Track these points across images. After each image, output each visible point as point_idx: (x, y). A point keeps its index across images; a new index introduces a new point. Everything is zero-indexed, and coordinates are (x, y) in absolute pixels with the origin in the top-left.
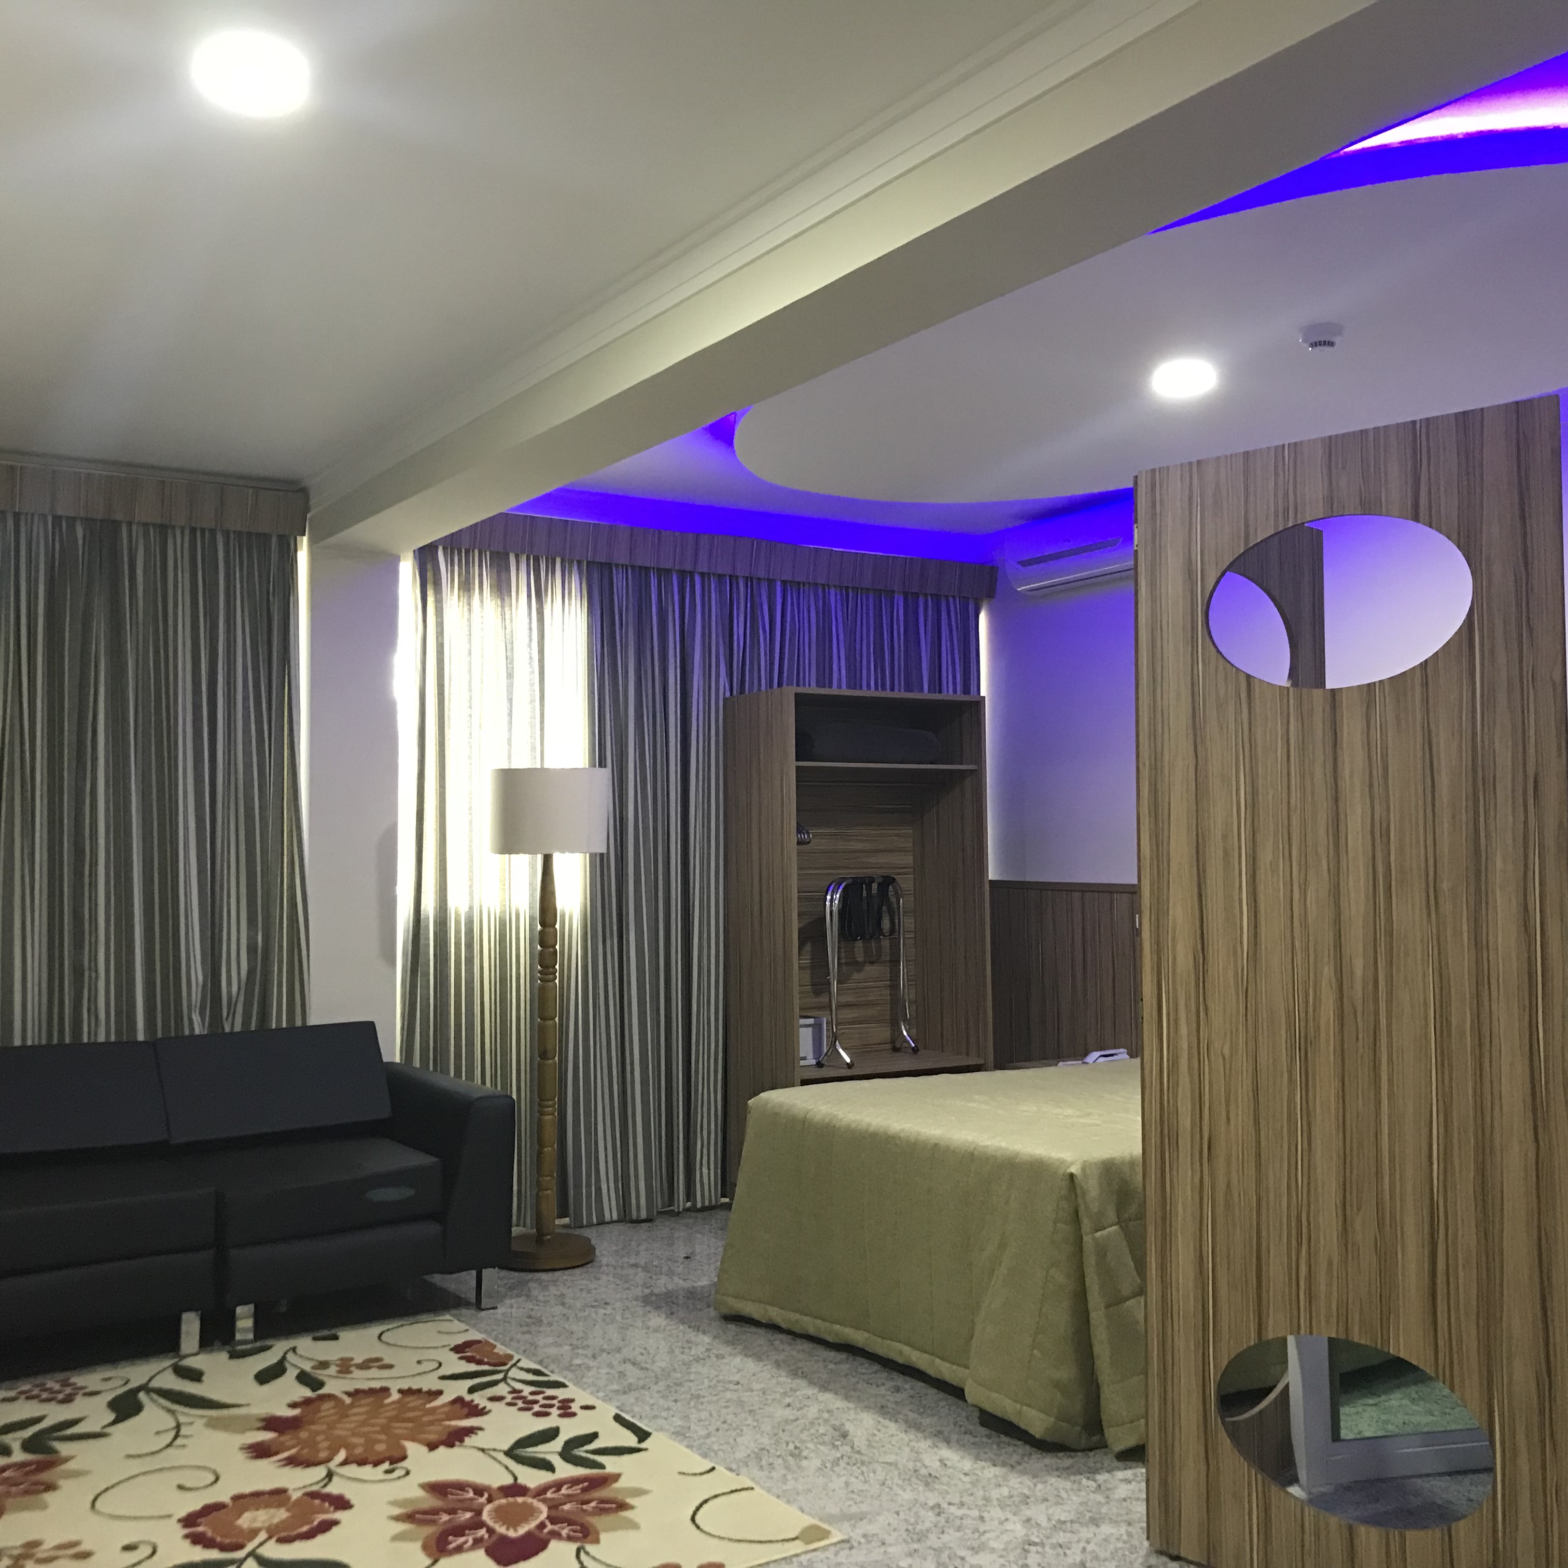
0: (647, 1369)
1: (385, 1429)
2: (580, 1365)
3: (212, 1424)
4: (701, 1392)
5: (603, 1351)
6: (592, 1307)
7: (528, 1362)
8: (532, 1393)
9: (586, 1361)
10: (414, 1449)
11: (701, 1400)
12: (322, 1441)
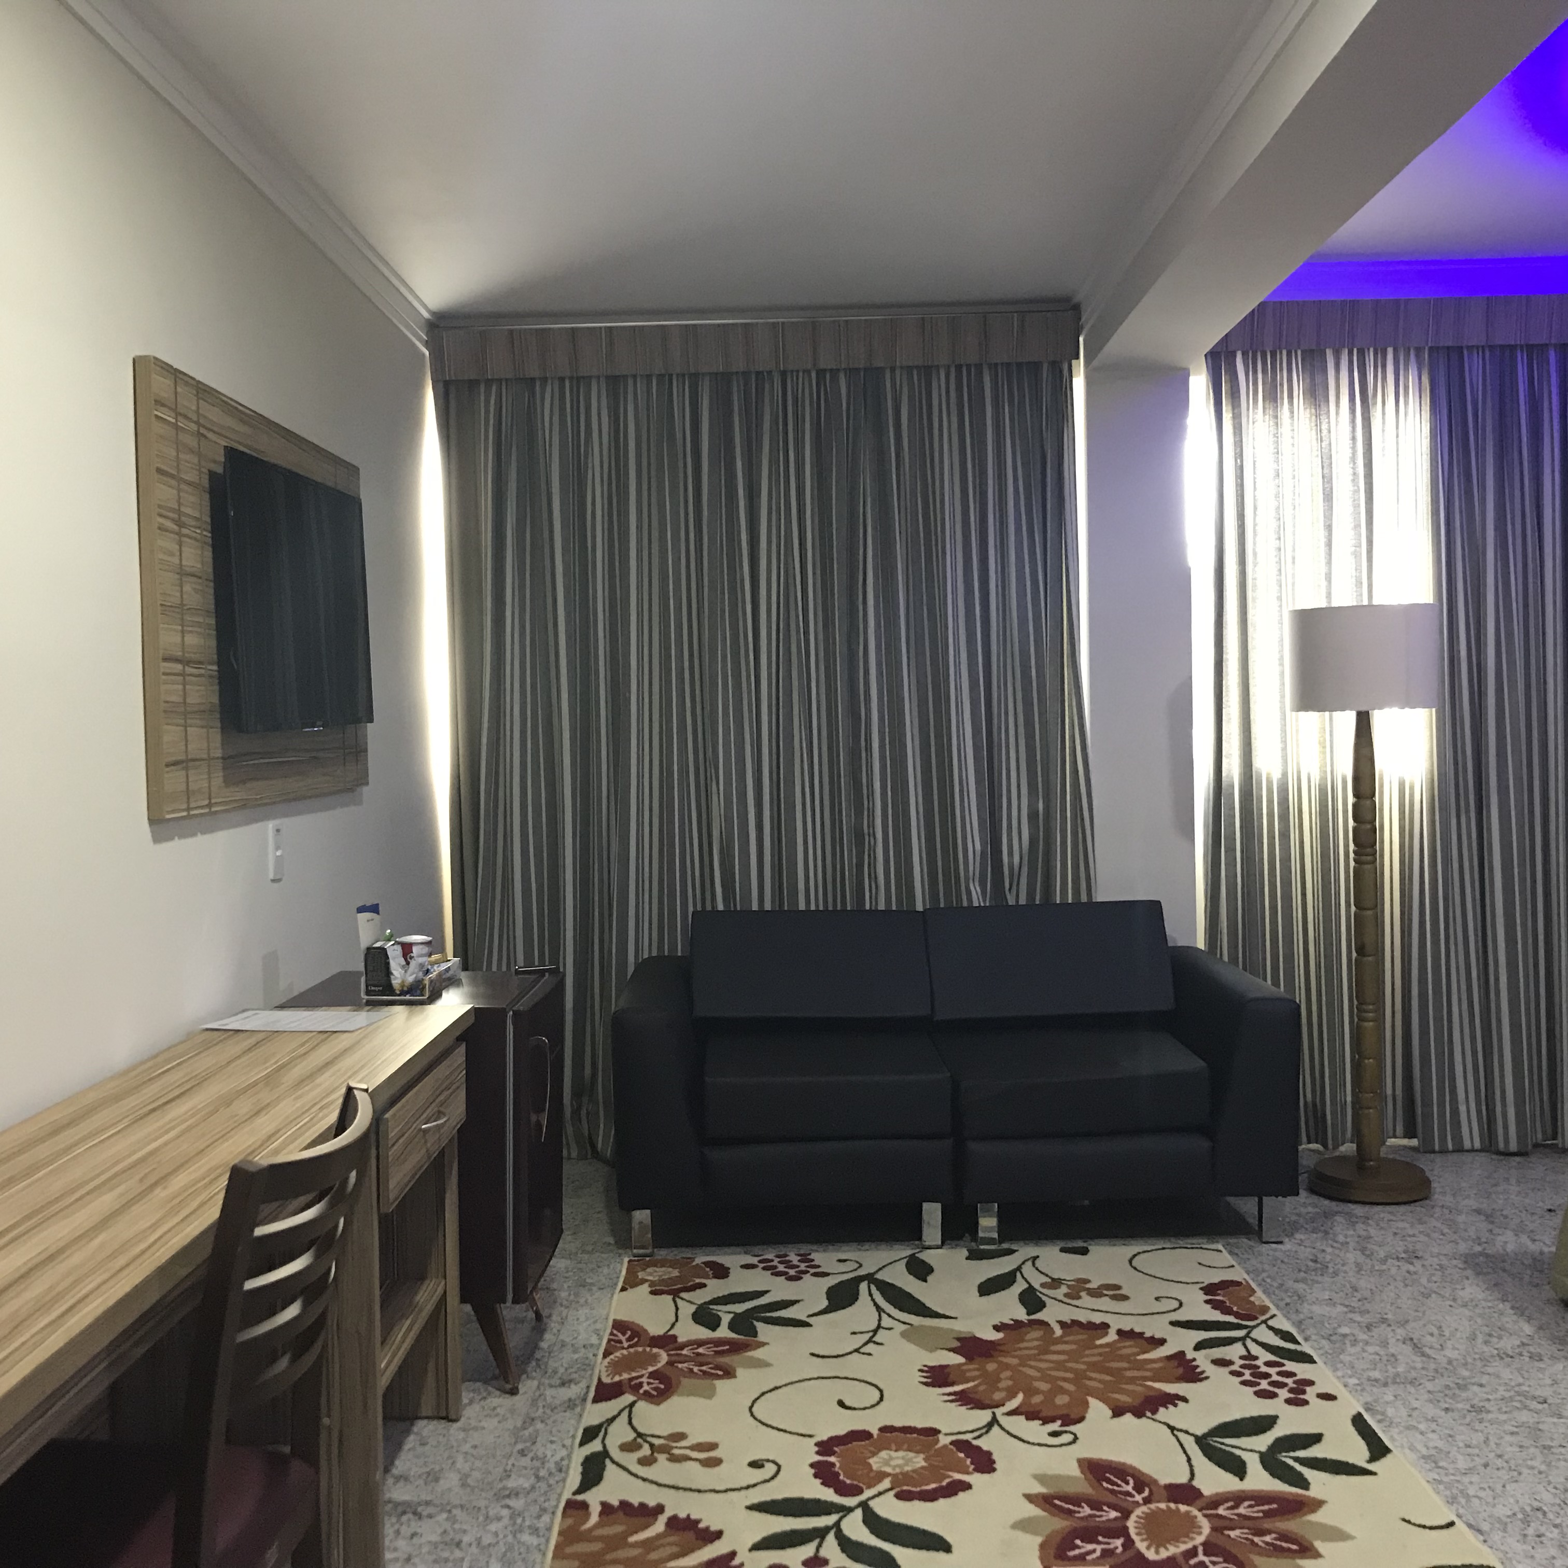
0: (1429, 1357)
1: (1079, 1378)
2: (1345, 1336)
3: (910, 1335)
4: (1486, 1404)
5: (1384, 1321)
6: (1398, 1258)
7: (1284, 1320)
8: (1268, 1364)
9: (1356, 1332)
10: (1097, 1409)
11: (1484, 1415)
12: (1007, 1378)
